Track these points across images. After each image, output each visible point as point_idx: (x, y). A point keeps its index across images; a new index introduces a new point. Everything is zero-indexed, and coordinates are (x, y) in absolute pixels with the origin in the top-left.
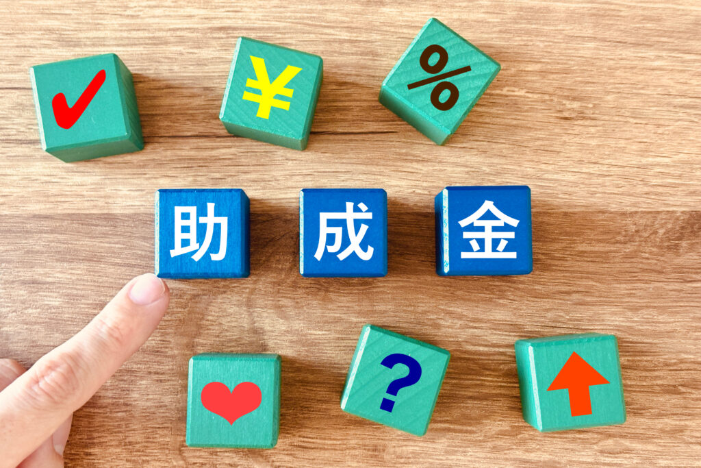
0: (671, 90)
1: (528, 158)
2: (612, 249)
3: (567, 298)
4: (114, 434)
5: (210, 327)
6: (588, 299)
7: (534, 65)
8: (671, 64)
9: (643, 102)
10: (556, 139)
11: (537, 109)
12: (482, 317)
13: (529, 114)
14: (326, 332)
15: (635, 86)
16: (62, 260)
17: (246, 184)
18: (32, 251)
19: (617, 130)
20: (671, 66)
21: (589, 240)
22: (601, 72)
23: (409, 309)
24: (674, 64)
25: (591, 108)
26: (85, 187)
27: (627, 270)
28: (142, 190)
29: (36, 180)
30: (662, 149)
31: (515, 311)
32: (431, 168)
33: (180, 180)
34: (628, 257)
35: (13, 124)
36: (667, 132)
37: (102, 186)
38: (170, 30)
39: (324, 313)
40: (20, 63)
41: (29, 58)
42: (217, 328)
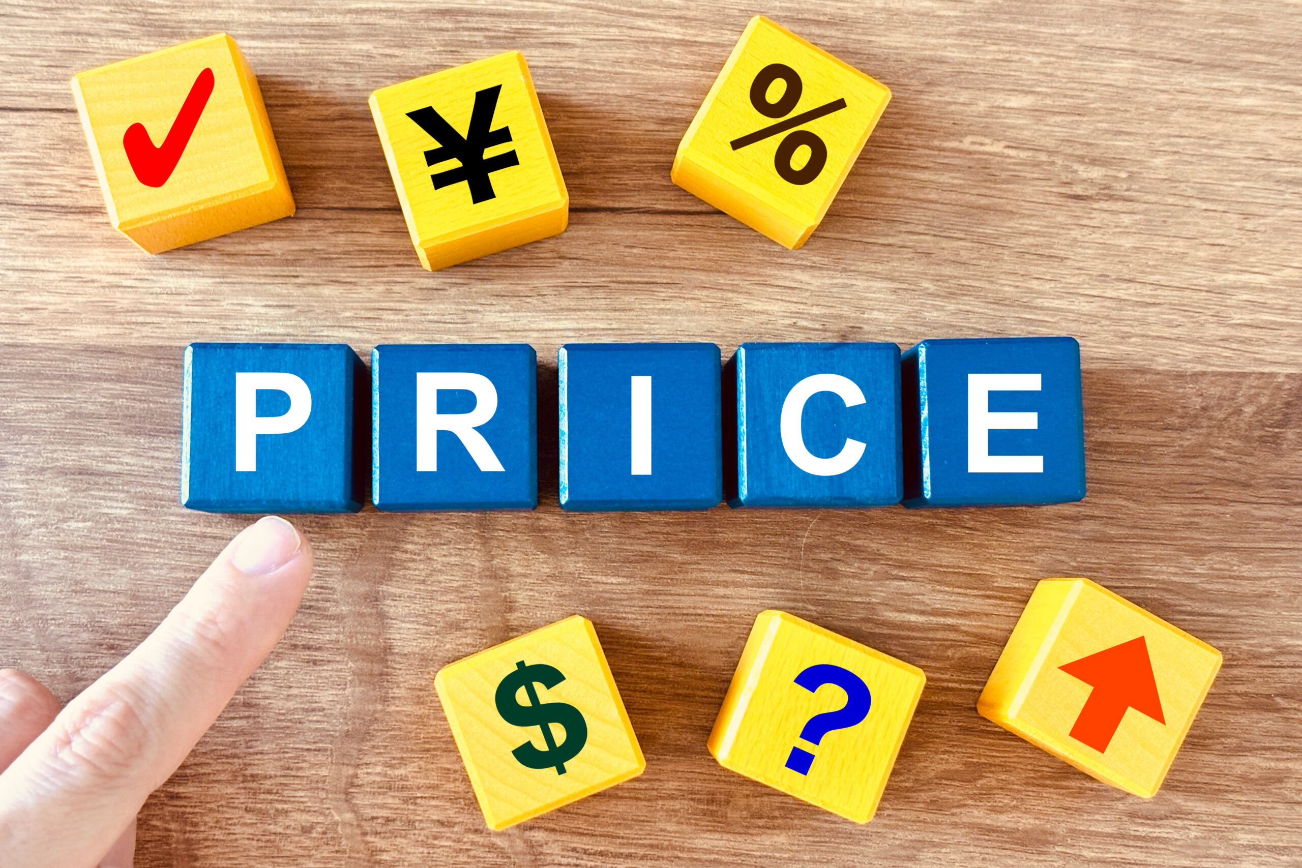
0: (1271, 152)
1: (1006, 267)
2: (1158, 439)
3: (1072, 527)
4: (224, 760)
5: (410, 565)
6: (1112, 531)
7: (1020, 96)
8: (1271, 103)
9: (1221, 171)
10: (1058, 234)
11: (1025, 177)
12: (915, 558)
13: (1011, 186)
14: (625, 580)
15: (1206, 142)
16: (138, 432)
17: (483, 301)
18: (80, 414)
19: (1171, 220)
20: (1272, 107)
21: (1115, 421)
22: (1143, 114)
23: (781, 540)
24: (1277, 103)
25: (1124, 179)
26: (183, 297)
27: (1185, 478)
28: (289, 306)
29: (93, 281)
30: (1252, 259)
31: (976, 550)
32: (827, 281)
33: (360, 289)
34: (1185, 455)
35: (52, 176)
36: (1262, 228)
37: (216, 297)
38: (350, 11)
39: (621, 544)
40: (67, 63)
41: (86, 56)
42: (422, 567)
